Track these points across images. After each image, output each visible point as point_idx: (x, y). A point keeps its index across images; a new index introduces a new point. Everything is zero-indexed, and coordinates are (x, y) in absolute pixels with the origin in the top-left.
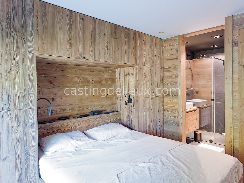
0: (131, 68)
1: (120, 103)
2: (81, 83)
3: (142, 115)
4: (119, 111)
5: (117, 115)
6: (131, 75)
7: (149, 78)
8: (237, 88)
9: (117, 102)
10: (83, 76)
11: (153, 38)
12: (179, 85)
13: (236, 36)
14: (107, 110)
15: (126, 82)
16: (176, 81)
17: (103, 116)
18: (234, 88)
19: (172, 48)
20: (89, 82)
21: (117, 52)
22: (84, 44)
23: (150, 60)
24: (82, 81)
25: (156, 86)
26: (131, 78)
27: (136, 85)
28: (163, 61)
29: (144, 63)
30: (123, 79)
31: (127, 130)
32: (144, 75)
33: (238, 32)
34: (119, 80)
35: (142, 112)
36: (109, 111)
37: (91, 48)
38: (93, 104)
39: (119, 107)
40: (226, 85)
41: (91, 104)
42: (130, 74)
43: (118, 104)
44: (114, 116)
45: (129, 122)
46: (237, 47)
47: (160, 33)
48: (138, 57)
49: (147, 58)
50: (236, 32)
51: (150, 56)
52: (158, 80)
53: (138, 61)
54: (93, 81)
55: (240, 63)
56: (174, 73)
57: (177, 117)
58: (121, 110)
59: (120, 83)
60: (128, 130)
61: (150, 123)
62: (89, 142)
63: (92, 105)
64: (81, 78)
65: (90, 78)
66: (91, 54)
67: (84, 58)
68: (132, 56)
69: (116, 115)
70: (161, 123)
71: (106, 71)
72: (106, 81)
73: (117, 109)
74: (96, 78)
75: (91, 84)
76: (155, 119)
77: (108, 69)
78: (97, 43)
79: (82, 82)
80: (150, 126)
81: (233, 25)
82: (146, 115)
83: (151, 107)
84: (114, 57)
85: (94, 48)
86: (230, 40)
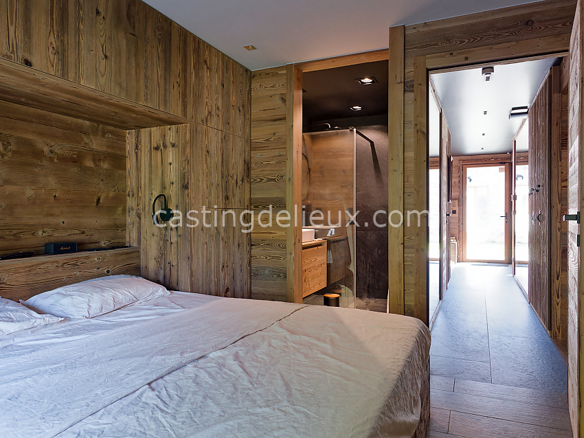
0: (170, 129)
1: (136, 225)
2: (10, 154)
3: (200, 252)
4: (135, 245)
5: (130, 256)
6: (170, 149)
7: (218, 159)
8: (412, 179)
9: (129, 220)
10: (19, 135)
11: (228, 63)
12: (287, 180)
13: (410, 70)
14: (99, 242)
15: (157, 167)
16: (282, 173)
17: (87, 258)
18: (406, 180)
19: (272, 93)
20: (38, 154)
21: (133, 72)
22: (27, 20)
23: (221, 116)
24: (13, 147)
25: (234, 182)
26: (171, 155)
27: (185, 173)
28: (249, 122)
29: (207, 118)
30: (147, 158)
31: (161, 290)
32: (204, 150)
33: (413, 61)
34: (134, 160)
35: (200, 245)
36: (103, 244)
37: (52, 39)
38: (52, 220)
39: (134, 235)
40: (390, 174)
41: (44, 220)
42: (168, 144)
43: (129, 227)
44: (120, 258)
45: (162, 272)
46: (412, 94)
47: (247, 48)
48: (190, 99)
49: (214, 108)
50: (410, 61)
51: (220, 105)
52: (238, 169)
53: (190, 110)
54: (52, 155)
55: (418, 127)
56: (277, 154)
57: (282, 259)
58: (139, 242)
59: (138, 169)
60: (163, 290)
61: (218, 272)
62: (43, 323)
63: (48, 225)
64: (12, 141)
65: (43, 145)
66: (52, 57)
67: (28, 63)
68: (175, 93)
69: (124, 257)
70: (246, 275)
71: (95, 132)
72: (94, 160)
73: (128, 239)
74: (63, 148)
75: (45, 163)
76: (230, 265)
77: (103, 128)
78: (71, 31)
79: (14, 152)
80: (219, 280)
81: (405, 47)
82: (211, 253)
83: (222, 234)
84: (124, 85)
85: (62, 42)
86: (400, 78)
